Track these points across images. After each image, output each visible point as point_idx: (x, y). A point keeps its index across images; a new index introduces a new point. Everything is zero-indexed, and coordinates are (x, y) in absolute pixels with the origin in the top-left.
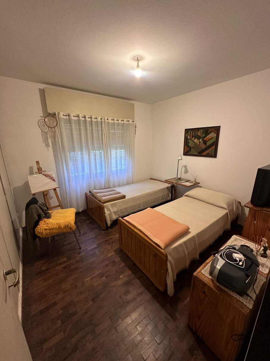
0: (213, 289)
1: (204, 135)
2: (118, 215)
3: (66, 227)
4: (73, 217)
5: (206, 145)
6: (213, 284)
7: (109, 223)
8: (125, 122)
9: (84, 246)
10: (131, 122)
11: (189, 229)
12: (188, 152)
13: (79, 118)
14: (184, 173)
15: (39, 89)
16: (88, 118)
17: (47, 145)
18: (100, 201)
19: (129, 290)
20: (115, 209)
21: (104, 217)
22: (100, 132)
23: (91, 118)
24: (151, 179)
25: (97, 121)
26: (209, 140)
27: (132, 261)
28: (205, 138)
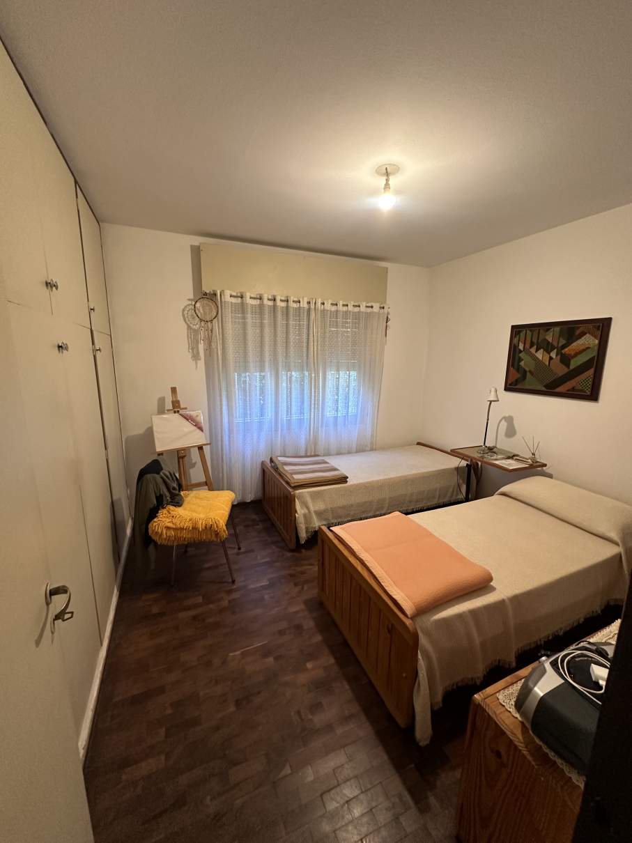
0: (520, 750)
1: (562, 342)
2: (326, 519)
3: (209, 529)
4: (224, 510)
5: (568, 367)
6: (524, 738)
7: (303, 535)
8: (363, 309)
9: (243, 579)
10: (376, 309)
11: (491, 579)
12: (517, 382)
13: (263, 302)
14: (504, 434)
15: (191, 246)
16: (281, 301)
17: (196, 357)
18: (288, 483)
19: (320, 703)
20: (321, 506)
21: (293, 519)
22: (305, 331)
23: (287, 301)
24: (419, 444)
25: (300, 307)
26: (577, 354)
27: (341, 633)
28: (566, 349)
